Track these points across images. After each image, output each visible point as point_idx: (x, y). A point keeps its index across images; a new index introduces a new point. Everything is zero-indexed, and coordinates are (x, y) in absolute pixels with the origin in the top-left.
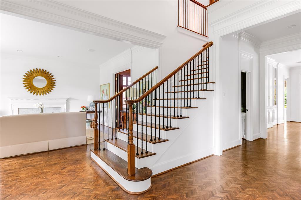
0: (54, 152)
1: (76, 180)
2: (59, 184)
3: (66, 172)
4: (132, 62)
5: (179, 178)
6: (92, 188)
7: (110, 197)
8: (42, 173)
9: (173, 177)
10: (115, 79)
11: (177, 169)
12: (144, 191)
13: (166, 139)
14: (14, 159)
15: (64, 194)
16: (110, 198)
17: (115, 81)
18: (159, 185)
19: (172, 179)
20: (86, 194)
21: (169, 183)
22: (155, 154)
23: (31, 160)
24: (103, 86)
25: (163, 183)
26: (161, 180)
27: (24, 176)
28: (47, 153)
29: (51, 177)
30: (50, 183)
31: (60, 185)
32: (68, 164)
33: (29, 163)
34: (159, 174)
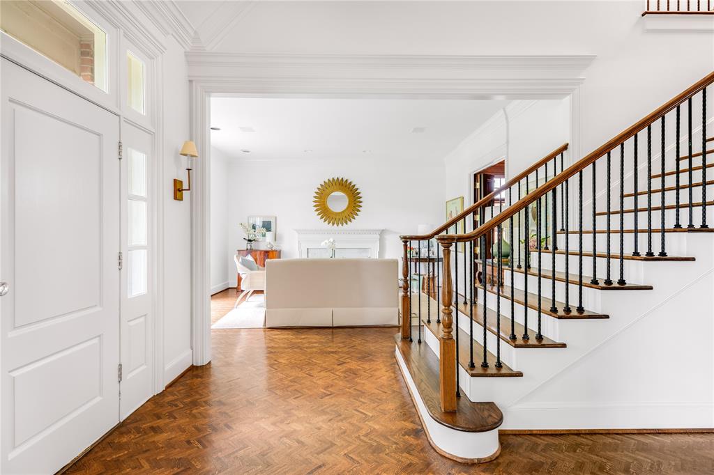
0: (341, 330)
1: (351, 390)
2: (322, 390)
3: (342, 372)
4: (508, 142)
5: (595, 463)
6: (371, 415)
7: (396, 443)
8: (309, 364)
9: (575, 451)
10: (475, 185)
11: (601, 434)
12: (472, 460)
13: (558, 341)
14: (283, 332)
15: (322, 410)
16: (394, 446)
17: (475, 190)
18: (521, 459)
19: (569, 456)
20: (355, 422)
21: (554, 464)
22: (520, 375)
23: (304, 339)
24: (451, 202)
25: (537, 458)
26: (533, 448)
27: (284, 362)
28: (331, 330)
29: (317, 374)
30: (312, 383)
31: (324, 391)
32: (350, 358)
33: (299, 343)
34: (534, 432)
